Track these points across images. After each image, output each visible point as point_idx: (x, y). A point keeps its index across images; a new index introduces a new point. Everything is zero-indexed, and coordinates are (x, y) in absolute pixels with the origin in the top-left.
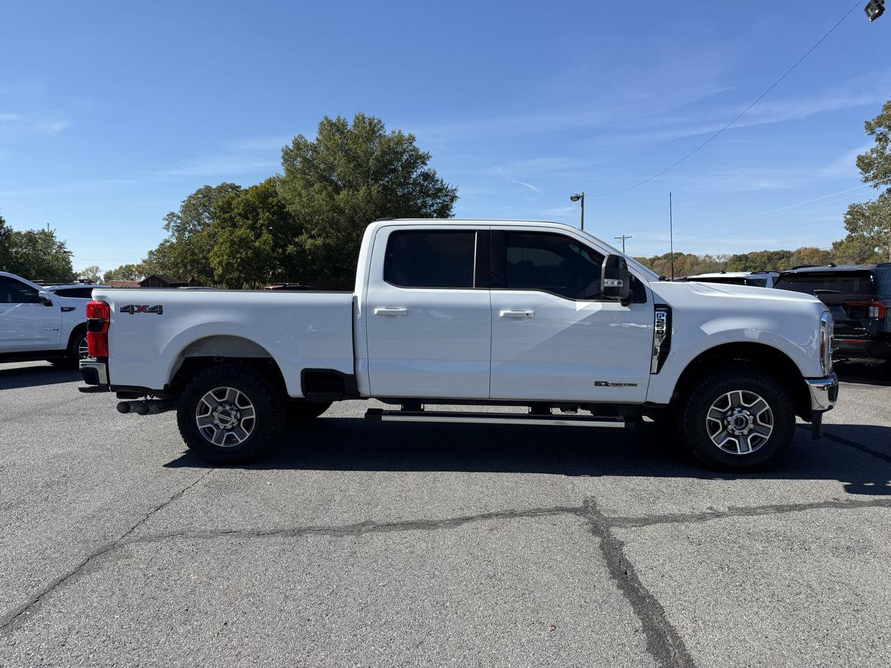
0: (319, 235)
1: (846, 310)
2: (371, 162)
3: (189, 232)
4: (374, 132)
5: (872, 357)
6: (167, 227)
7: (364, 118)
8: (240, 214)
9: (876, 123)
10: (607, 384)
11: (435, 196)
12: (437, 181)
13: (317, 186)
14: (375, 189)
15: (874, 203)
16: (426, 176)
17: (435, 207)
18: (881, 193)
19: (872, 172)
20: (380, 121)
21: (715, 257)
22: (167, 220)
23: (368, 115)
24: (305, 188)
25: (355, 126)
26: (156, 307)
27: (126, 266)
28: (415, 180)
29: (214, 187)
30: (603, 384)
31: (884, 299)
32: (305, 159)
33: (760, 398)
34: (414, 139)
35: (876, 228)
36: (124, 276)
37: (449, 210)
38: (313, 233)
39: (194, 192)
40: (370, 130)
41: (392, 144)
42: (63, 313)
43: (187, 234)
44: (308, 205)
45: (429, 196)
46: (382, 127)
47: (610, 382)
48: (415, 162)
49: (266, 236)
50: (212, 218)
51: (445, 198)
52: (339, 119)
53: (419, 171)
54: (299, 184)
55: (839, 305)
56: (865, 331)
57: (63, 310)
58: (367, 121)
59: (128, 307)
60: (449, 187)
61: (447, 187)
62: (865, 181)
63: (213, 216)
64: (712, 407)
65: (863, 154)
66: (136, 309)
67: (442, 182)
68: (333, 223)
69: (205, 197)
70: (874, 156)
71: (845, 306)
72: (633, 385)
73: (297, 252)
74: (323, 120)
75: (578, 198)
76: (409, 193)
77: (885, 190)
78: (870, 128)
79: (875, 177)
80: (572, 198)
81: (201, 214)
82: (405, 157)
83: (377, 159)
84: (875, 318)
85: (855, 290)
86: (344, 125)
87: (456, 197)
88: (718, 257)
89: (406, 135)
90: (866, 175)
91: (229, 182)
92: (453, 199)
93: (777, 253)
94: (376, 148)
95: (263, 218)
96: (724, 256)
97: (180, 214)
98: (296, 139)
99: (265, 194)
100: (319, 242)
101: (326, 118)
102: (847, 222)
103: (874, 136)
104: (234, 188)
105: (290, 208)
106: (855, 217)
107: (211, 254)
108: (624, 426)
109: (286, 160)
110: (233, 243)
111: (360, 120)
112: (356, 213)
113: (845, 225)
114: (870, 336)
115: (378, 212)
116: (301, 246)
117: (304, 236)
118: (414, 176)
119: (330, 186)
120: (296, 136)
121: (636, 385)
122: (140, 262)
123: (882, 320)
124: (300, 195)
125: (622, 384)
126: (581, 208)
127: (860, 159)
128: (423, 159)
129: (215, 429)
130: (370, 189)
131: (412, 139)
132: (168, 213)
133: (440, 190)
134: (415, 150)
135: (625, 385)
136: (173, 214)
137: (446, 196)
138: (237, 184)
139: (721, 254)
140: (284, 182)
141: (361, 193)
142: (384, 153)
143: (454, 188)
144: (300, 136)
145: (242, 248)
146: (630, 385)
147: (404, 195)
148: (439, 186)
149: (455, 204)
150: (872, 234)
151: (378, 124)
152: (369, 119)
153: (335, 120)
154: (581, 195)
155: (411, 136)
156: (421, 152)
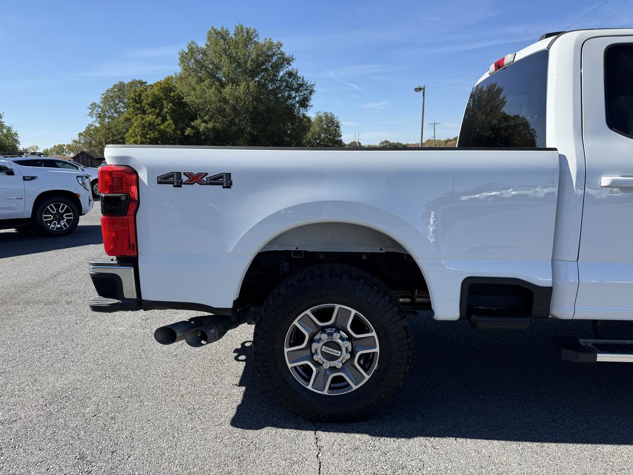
0: (210, 120)
2: (249, 63)
3: (109, 119)
4: (251, 39)
6: (91, 114)
7: (242, 28)
8: (149, 104)
11: (298, 90)
12: (300, 78)
13: (207, 82)
14: (251, 83)
16: (290, 74)
17: (297, 99)
20: (255, 30)
22: (91, 109)
23: (245, 26)
24: (197, 83)
25: (236, 34)
26: (220, 176)
27: (59, 146)
28: (282, 77)
29: (126, 83)
32: (197, 61)
34: (281, 45)
36: (58, 153)
37: (308, 101)
38: (205, 118)
39: (111, 87)
40: (248, 37)
41: (264, 49)
42: (26, 182)
43: (107, 120)
44: (200, 96)
45: (293, 90)
46: (257, 35)
48: (282, 63)
49: (170, 121)
50: (126, 107)
51: (305, 92)
52: (223, 29)
53: (285, 71)
54: (193, 80)
57: (25, 179)
58: (245, 30)
59: (171, 175)
60: (309, 84)
61: (307, 83)
63: (127, 106)
66: (185, 178)
67: (303, 79)
68: (221, 111)
69: (120, 90)
73: (194, 133)
74: (211, 30)
75: (421, 89)
76: (278, 88)
80: (416, 90)
81: (118, 104)
82: (274, 59)
83: (253, 61)
86: (227, 33)
87: (314, 91)
89: (275, 42)
91: (138, 79)
92: (311, 92)
94: (252, 52)
95: (167, 107)
97: (101, 105)
98: (190, 45)
99: (167, 88)
100: (210, 125)
101: (213, 28)
104: (142, 83)
105: (187, 100)
107: (127, 135)
109: (182, 61)
110: (144, 127)
111: (239, 30)
112: (238, 103)
115: (254, 102)
116: (197, 128)
117: (199, 121)
118: (281, 74)
119: (217, 81)
120: (190, 42)
122: (70, 143)
124: (194, 89)
126: (422, 97)
128: (289, 61)
129: (314, 369)
130: (248, 84)
131: (279, 45)
132: (91, 103)
133: (301, 85)
134: (282, 54)
136: (94, 104)
137: (306, 90)
138: (144, 81)
140: (181, 79)
141: (242, 87)
142: (258, 55)
143: (312, 84)
144: (193, 42)
145: (151, 130)
147: (273, 90)
148: (300, 82)
149: (313, 97)
151: (254, 33)
152: (246, 29)
153: (219, 30)
154: (423, 87)
155: (279, 43)
156: (287, 55)
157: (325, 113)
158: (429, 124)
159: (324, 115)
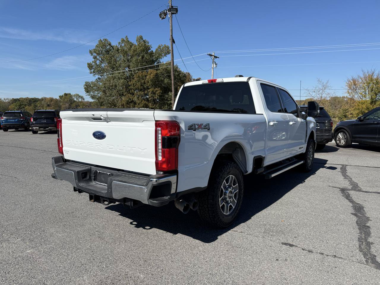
9: (93, 51)
15: (94, 82)
19: (93, 70)
21: (3, 99)
59: (192, 125)
62: (91, 73)
70: (93, 64)
77: (97, 78)
78: (91, 53)
79: (94, 72)
88: (4, 99)
93: (33, 99)
96: (8, 99)
103: (93, 56)
127: (89, 64)
129: (225, 205)
139: (6, 98)
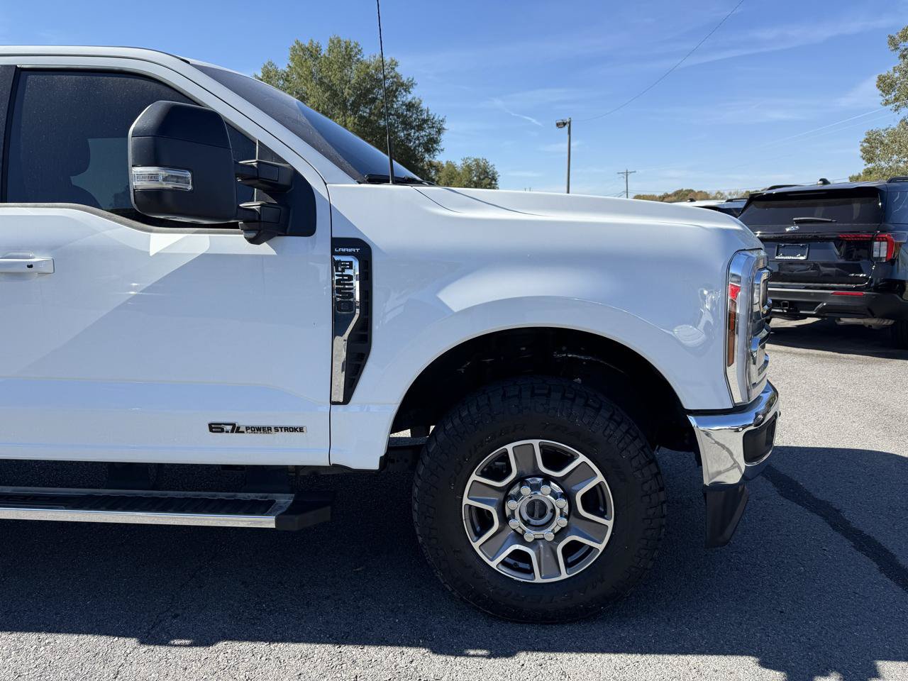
1: (838, 247)
2: (347, 91)
4: (351, 57)
5: (873, 316)
7: (339, 41)
9: (901, 37)
10: (236, 429)
11: (420, 128)
12: (423, 111)
14: (350, 120)
15: (894, 129)
16: (410, 106)
17: (420, 141)
18: (902, 118)
19: (893, 94)
20: (357, 44)
23: (344, 38)
25: (330, 50)
28: (397, 110)
30: (229, 428)
31: (894, 230)
33: (582, 458)
34: (396, 64)
35: (895, 157)
37: (436, 144)
40: (348, 55)
41: (370, 70)
45: (412, 128)
46: (359, 51)
47: (241, 423)
48: (397, 90)
51: (431, 130)
52: (311, 43)
53: (401, 100)
55: (829, 240)
56: (866, 279)
58: (342, 44)
60: (436, 119)
61: (434, 118)
62: (886, 104)
64: (474, 477)
65: (884, 73)
67: (428, 113)
70: (897, 75)
71: (838, 242)
72: (294, 430)
74: (295, 44)
75: (564, 124)
76: (391, 125)
78: (893, 43)
79: (897, 99)
80: (558, 125)
82: (386, 84)
83: (352, 87)
84: (881, 258)
85: (854, 218)
86: (318, 50)
87: (444, 129)
88: (730, 194)
89: (388, 60)
90: (887, 97)
92: (440, 131)
94: (353, 75)
96: (737, 193)
98: (266, 67)
101: (298, 43)
102: (865, 151)
103: (898, 53)
106: (874, 144)
108: (273, 525)
111: (336, 44)
113: (861, 154)
114: (873, 285)
118: (397, 106)
120: (265, 63)
121: (301, 430)
123: (892, 261)
125: (270, 429)
126: (567, 136)
127: (882, 80)
128: (407, 88)
130: (346, 121)
131: (394, 64)
133: (425, 121)
134: (398, 77)
135: (276, 429)
137: (432, 127)
142: (361, 80)
143: (441, 119)
144: (271, 64)
146: (287, 429)
148: (425, 116)
150: (891, 164)
151: (356, 48)
152: (345, 42)
153: (307, 45)
154: (568, 120)
155: (393, 61)
156: (404, 79)
157: (476, 160)
158: (619, 173)
159: (474, 163)
